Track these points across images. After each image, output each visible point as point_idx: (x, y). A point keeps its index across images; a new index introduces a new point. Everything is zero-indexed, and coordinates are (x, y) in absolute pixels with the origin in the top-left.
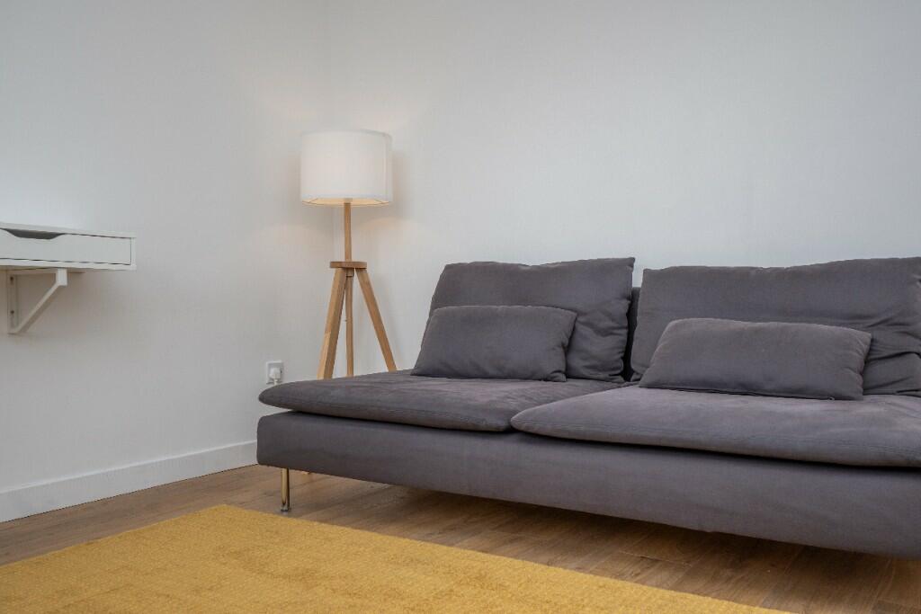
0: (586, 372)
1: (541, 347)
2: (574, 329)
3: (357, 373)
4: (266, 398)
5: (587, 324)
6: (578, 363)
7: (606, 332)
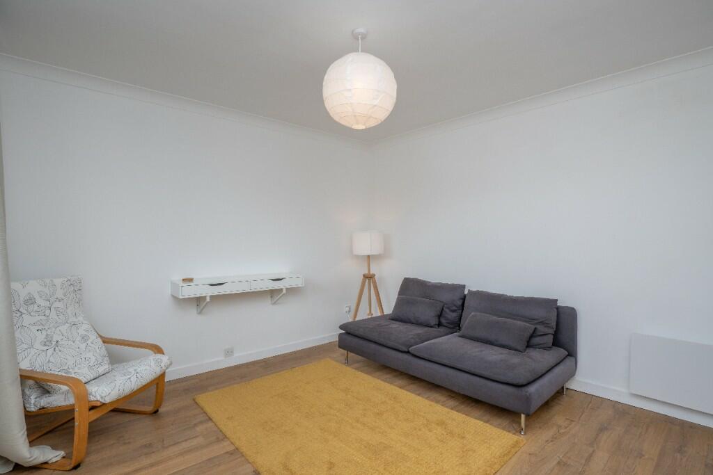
0: (445, 324)
1: (429, 314)
2: (443, 309)
3: (357, 319)
4: (341, 327)
5: (448, 308)
6: (443, 321)
7: (454, 311)
